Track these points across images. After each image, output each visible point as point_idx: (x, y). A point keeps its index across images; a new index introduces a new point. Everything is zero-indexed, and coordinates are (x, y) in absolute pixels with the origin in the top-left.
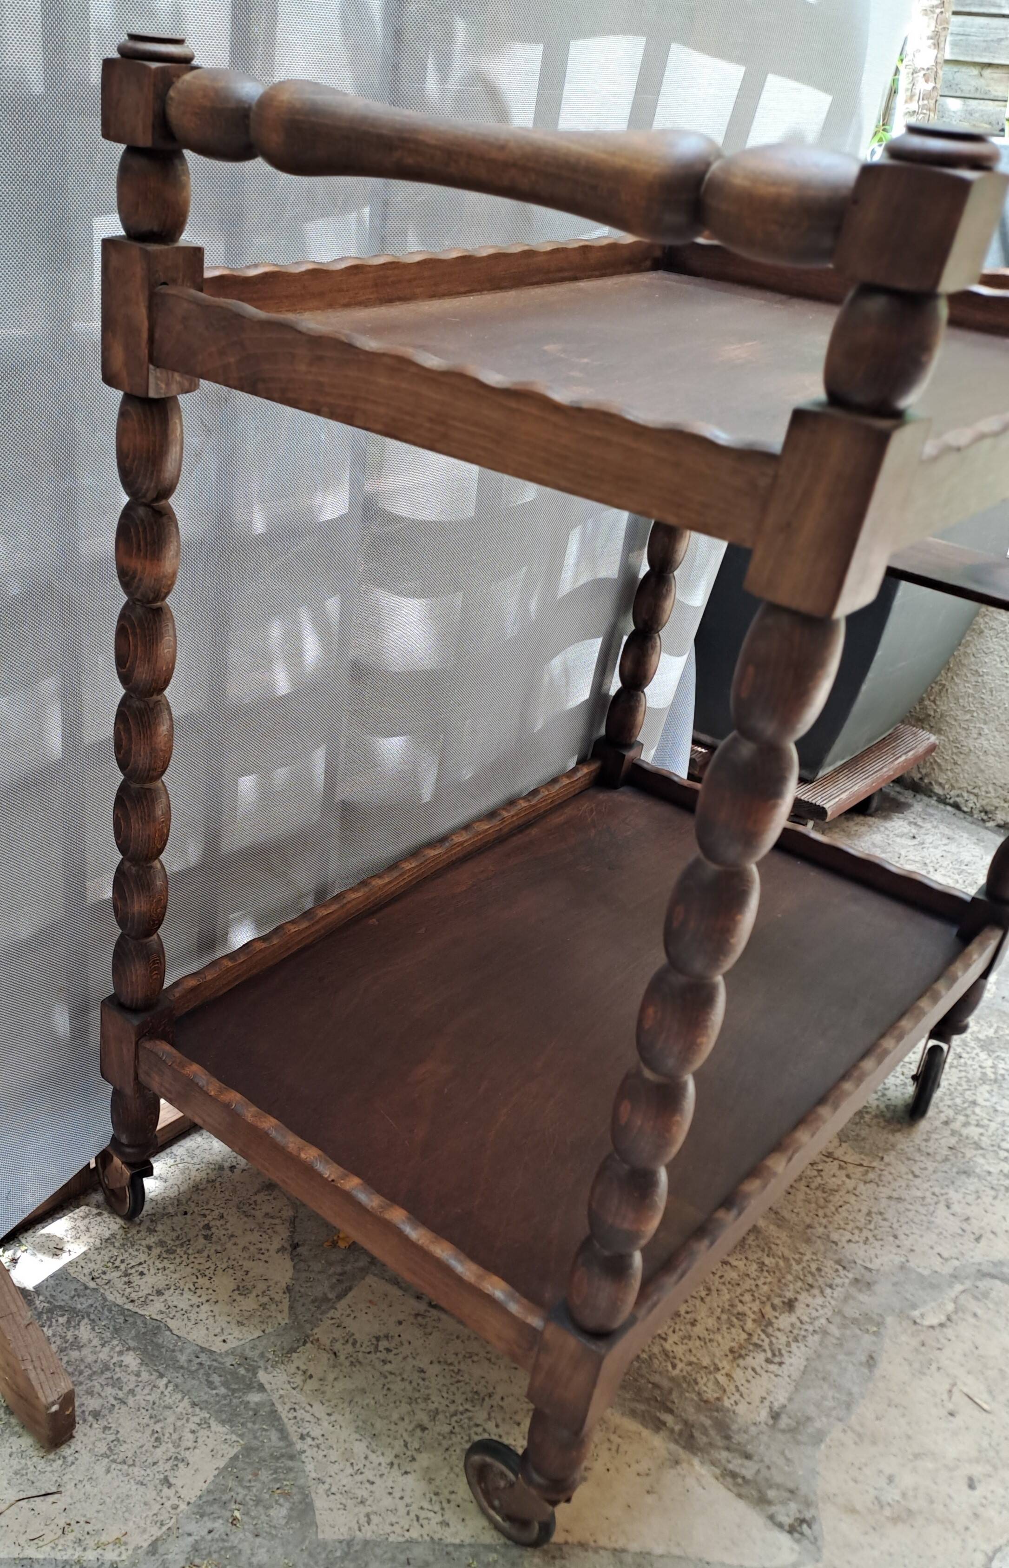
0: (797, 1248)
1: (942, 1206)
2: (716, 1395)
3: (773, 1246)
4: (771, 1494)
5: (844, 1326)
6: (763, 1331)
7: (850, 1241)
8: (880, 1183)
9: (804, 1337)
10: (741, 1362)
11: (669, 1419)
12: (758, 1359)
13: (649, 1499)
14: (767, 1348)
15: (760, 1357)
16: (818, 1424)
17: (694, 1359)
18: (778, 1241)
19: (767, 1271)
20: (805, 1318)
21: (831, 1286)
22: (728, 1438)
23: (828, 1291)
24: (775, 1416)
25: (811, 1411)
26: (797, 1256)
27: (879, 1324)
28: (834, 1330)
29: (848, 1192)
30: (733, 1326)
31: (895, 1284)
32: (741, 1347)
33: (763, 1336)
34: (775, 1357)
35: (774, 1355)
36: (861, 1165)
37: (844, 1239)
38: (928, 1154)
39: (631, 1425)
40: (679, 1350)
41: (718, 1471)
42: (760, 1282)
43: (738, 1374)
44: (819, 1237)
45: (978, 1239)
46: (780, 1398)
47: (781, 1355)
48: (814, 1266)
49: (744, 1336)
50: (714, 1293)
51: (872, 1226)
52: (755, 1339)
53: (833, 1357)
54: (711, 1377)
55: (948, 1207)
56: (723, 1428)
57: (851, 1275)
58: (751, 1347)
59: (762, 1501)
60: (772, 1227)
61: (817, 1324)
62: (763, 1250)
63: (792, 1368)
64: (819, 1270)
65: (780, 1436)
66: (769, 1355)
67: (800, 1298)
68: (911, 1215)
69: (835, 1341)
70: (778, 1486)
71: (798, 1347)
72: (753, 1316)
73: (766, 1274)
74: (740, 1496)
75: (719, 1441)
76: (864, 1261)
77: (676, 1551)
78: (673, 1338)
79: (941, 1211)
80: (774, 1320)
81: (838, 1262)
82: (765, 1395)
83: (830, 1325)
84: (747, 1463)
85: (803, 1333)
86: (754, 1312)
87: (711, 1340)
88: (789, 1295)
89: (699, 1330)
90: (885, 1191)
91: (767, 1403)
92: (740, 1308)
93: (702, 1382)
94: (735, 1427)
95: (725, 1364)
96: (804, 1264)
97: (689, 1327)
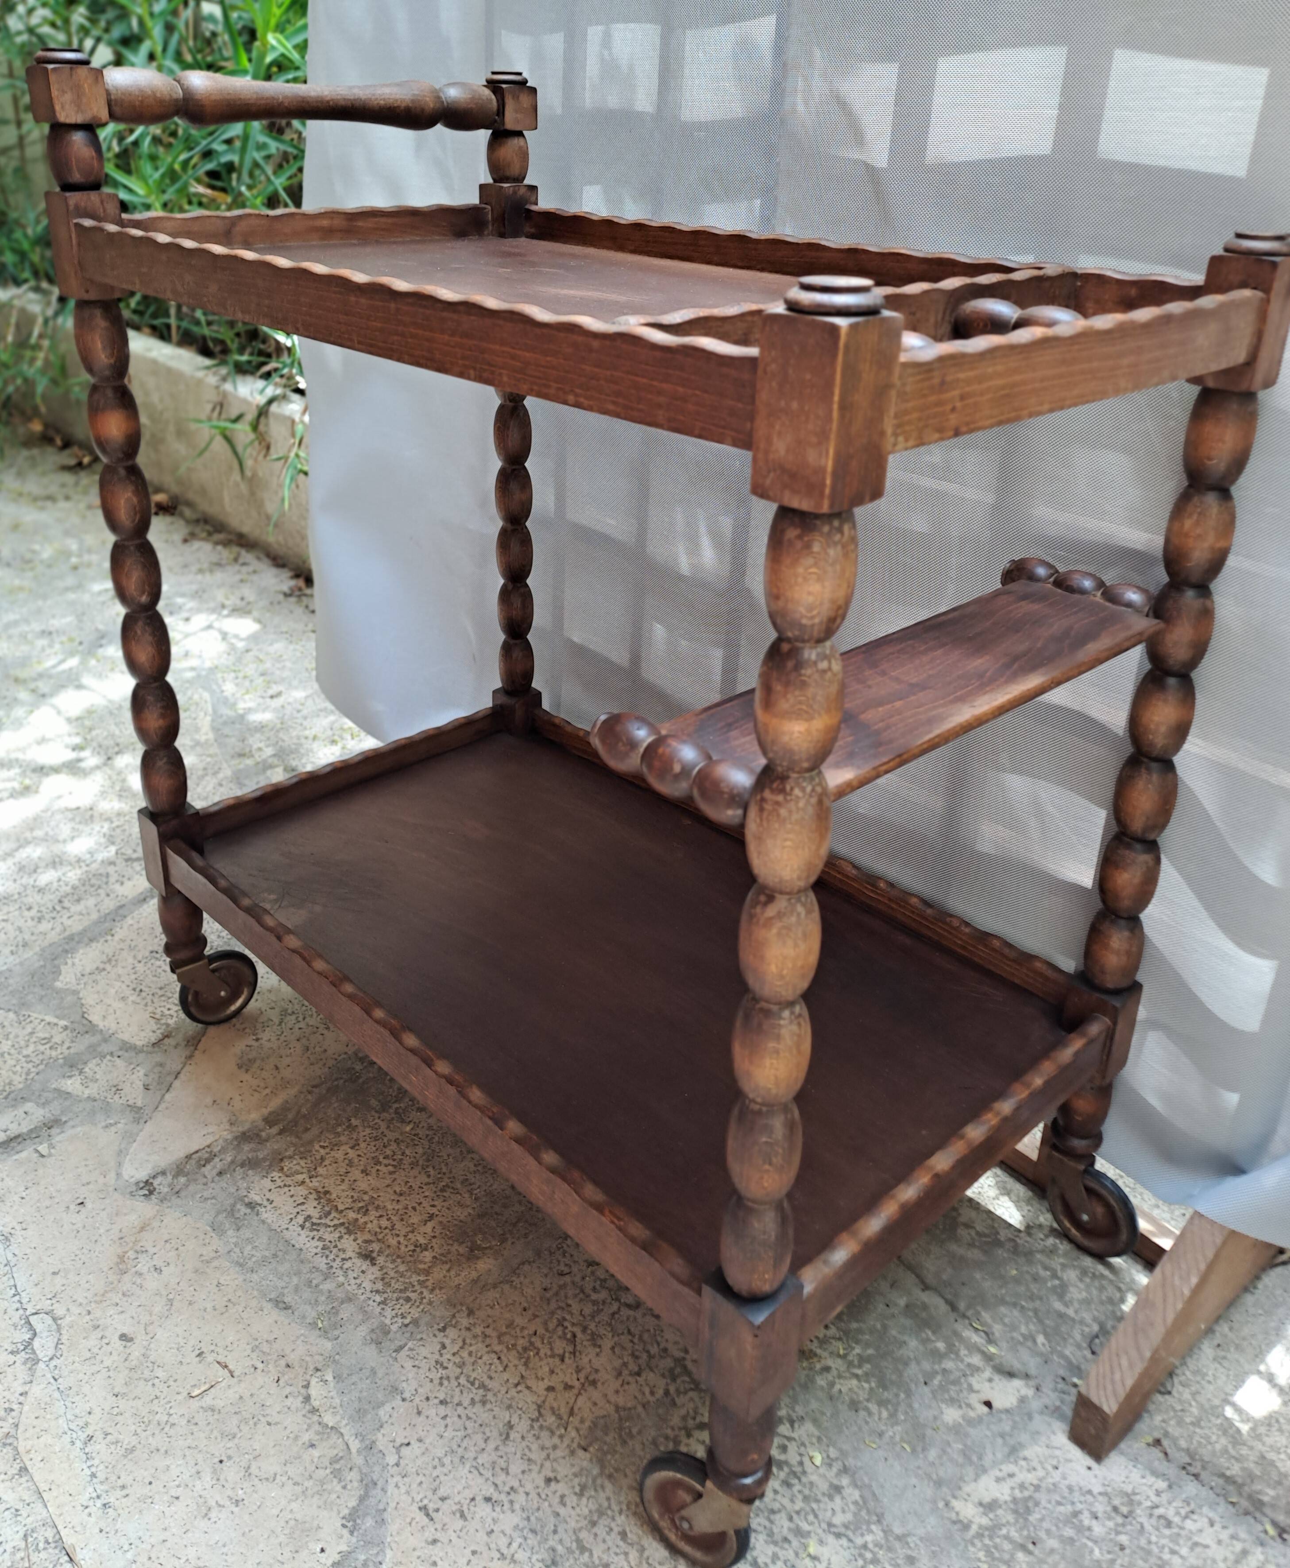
0: (441, 1288)
1: (490, 1491)
2: (285, 1169)
3: (447, 1266)
4: (182, 1180)
5: (330, 1296)
6: (342, 1224)
7: (444, 1347)
8: (536, 1425)
9: (327, 1257)
10: (314, 1196)
11: (275, 1130)
12: (312, 1209)
13: (209, 1100)
14: (323, 1221)
15: (315, 1214)
16: (230, 1233)
17: (327, 1162)
18: (453, 1273)
19: (414, 1251)
20: (348, 1264)
21: (384, 1302)
22: (242, 1165)
23: (378, 1298)
24: (251, 1205)
25: (246, 1233)
26: (429, 1284)
27: (324, 1333)
28: (327, 1286)
29: (522, 1377)
30: (354, 1201)
31: (373, 1371)
32: (329, 1201)
33: (336, 1222)
34: (313, 1226)
35: (313, 1224)
36: (571, 1413)
37: (447, 1342)
38: (594, 1524)
39: (275, 1103)
40: (339, 1155)
41: (216, 1150)
42: (401, 1239)
43: (302, 1191)
44: (454, 1316)
45: (424, 1509)
46: (267, 1215)
47: (312, 1230)
48: (413, 1296)
49: (341, 1207)
50: (396, 1197)
51: (463, 1380)
52: (334, 1214)
53: (298, 1273)
54: (305, 1170)
55: (488, 1499)
56: (251, 1164)
57: (394, 1328)
58: (327, 1209)
59: (179, 1170)
60: (474, 1275)
61: (339, 1272)
62: (442, 1255)
63: (295, 1234)
64: (408, 1299)
65: (231, 1201)
66: (314, 1220)
67: (375, 1269)
68: (479, 1438)
69: (315, 1282)
70: (187, 1186)
71: (316, 1247)
72: (362, 1221)
73: (412, 1248)
74: (189, 1157)
75: (241, 1158)
76: (411, 1349)
77: (163, 1106)
78: (352, 1154)
79: (481, 1487)
80: (352, 1237)
81: (415, 1322)
82: (274, 1204)
83: (334, 1285)
84: (215, 1172)
85: (332, 1257)
86: (366, 1223)
87: (343, 1181)
88: (381, 1260)
89: (356, 1174)
90: (522, 1426)
91: (265, 1203)
92: (373, 1214)
93: (302, 1163)
94: (250, 1172)
95: (315, 1183)
96: (417, 1287)
97: (362, 1167)
